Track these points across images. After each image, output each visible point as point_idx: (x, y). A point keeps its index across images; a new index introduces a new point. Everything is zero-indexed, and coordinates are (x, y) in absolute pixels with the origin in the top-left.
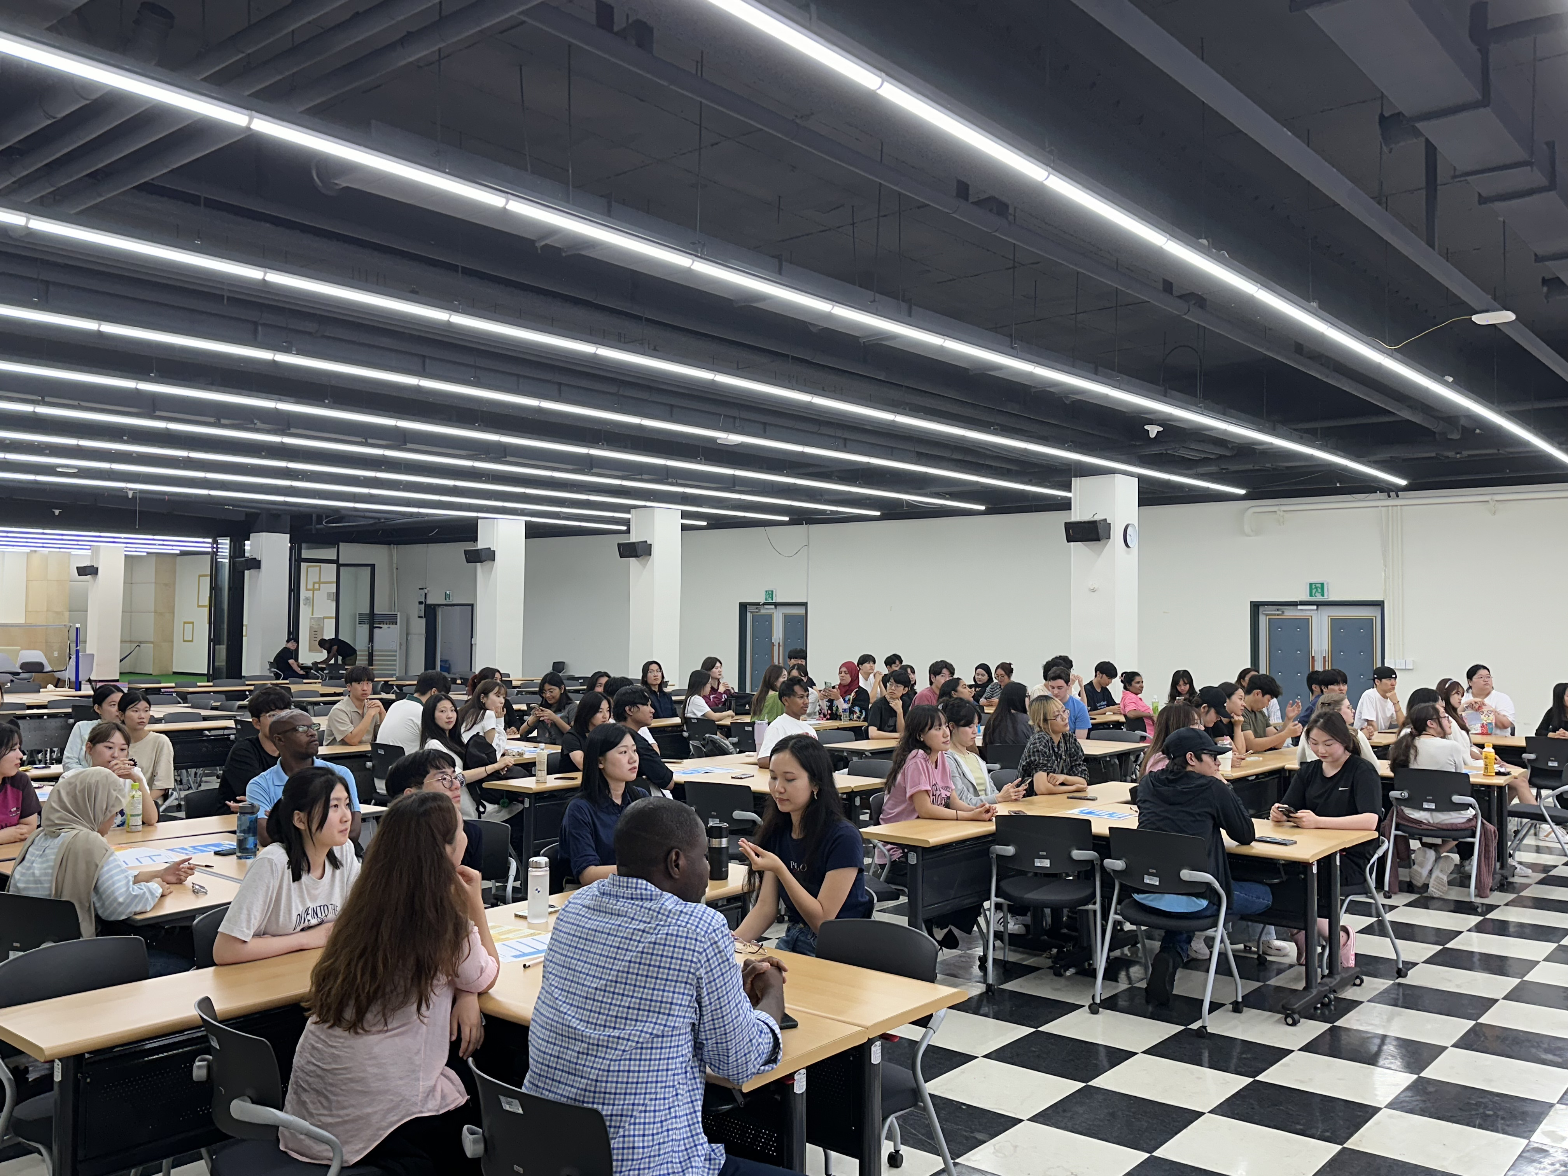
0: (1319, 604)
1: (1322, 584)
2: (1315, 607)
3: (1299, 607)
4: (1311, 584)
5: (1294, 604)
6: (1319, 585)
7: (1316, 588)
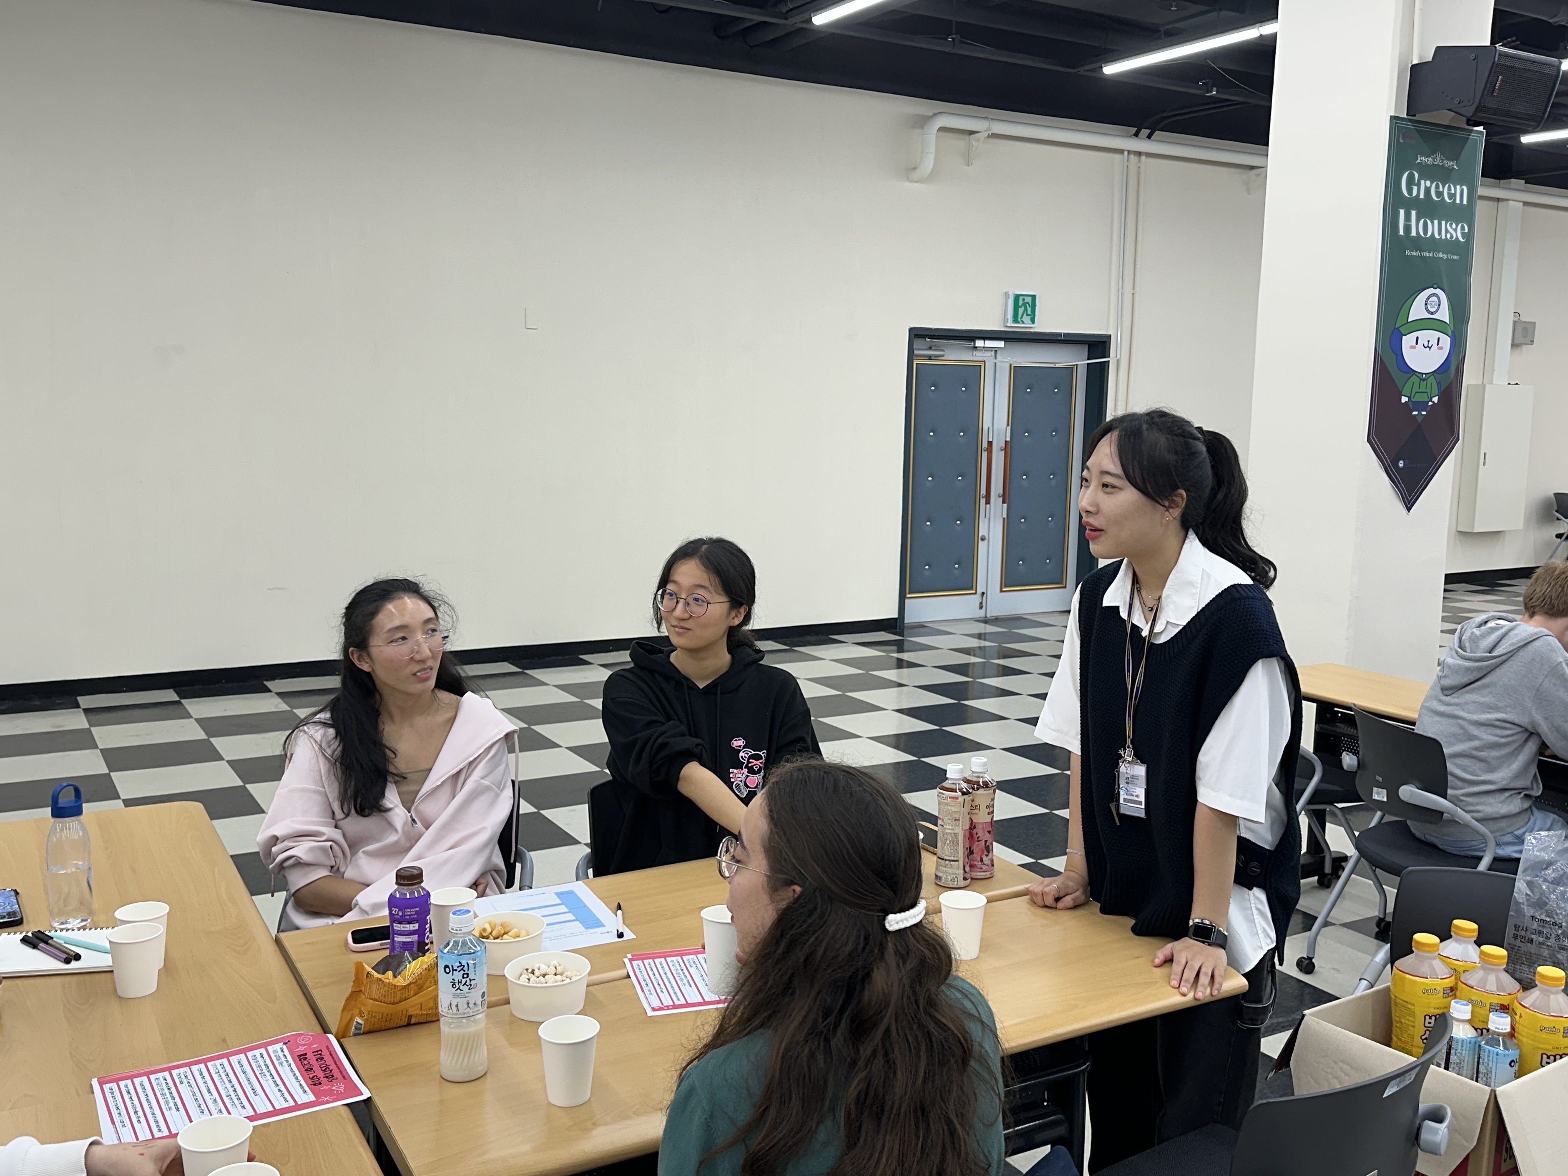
0: (1010, 338)
1: (1034, 297)
2: (1001, 344)
3: (979, 343)
4: (1017, 297)
5: (969, 337)
6: (1028, 300)
7: (1025, 304)
